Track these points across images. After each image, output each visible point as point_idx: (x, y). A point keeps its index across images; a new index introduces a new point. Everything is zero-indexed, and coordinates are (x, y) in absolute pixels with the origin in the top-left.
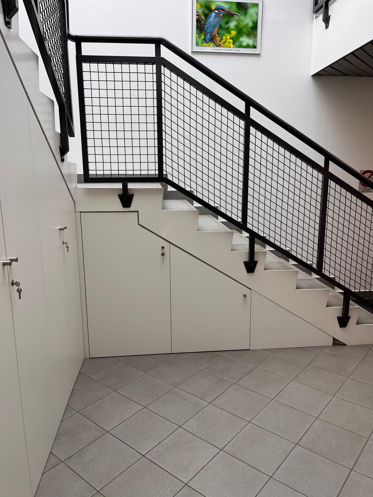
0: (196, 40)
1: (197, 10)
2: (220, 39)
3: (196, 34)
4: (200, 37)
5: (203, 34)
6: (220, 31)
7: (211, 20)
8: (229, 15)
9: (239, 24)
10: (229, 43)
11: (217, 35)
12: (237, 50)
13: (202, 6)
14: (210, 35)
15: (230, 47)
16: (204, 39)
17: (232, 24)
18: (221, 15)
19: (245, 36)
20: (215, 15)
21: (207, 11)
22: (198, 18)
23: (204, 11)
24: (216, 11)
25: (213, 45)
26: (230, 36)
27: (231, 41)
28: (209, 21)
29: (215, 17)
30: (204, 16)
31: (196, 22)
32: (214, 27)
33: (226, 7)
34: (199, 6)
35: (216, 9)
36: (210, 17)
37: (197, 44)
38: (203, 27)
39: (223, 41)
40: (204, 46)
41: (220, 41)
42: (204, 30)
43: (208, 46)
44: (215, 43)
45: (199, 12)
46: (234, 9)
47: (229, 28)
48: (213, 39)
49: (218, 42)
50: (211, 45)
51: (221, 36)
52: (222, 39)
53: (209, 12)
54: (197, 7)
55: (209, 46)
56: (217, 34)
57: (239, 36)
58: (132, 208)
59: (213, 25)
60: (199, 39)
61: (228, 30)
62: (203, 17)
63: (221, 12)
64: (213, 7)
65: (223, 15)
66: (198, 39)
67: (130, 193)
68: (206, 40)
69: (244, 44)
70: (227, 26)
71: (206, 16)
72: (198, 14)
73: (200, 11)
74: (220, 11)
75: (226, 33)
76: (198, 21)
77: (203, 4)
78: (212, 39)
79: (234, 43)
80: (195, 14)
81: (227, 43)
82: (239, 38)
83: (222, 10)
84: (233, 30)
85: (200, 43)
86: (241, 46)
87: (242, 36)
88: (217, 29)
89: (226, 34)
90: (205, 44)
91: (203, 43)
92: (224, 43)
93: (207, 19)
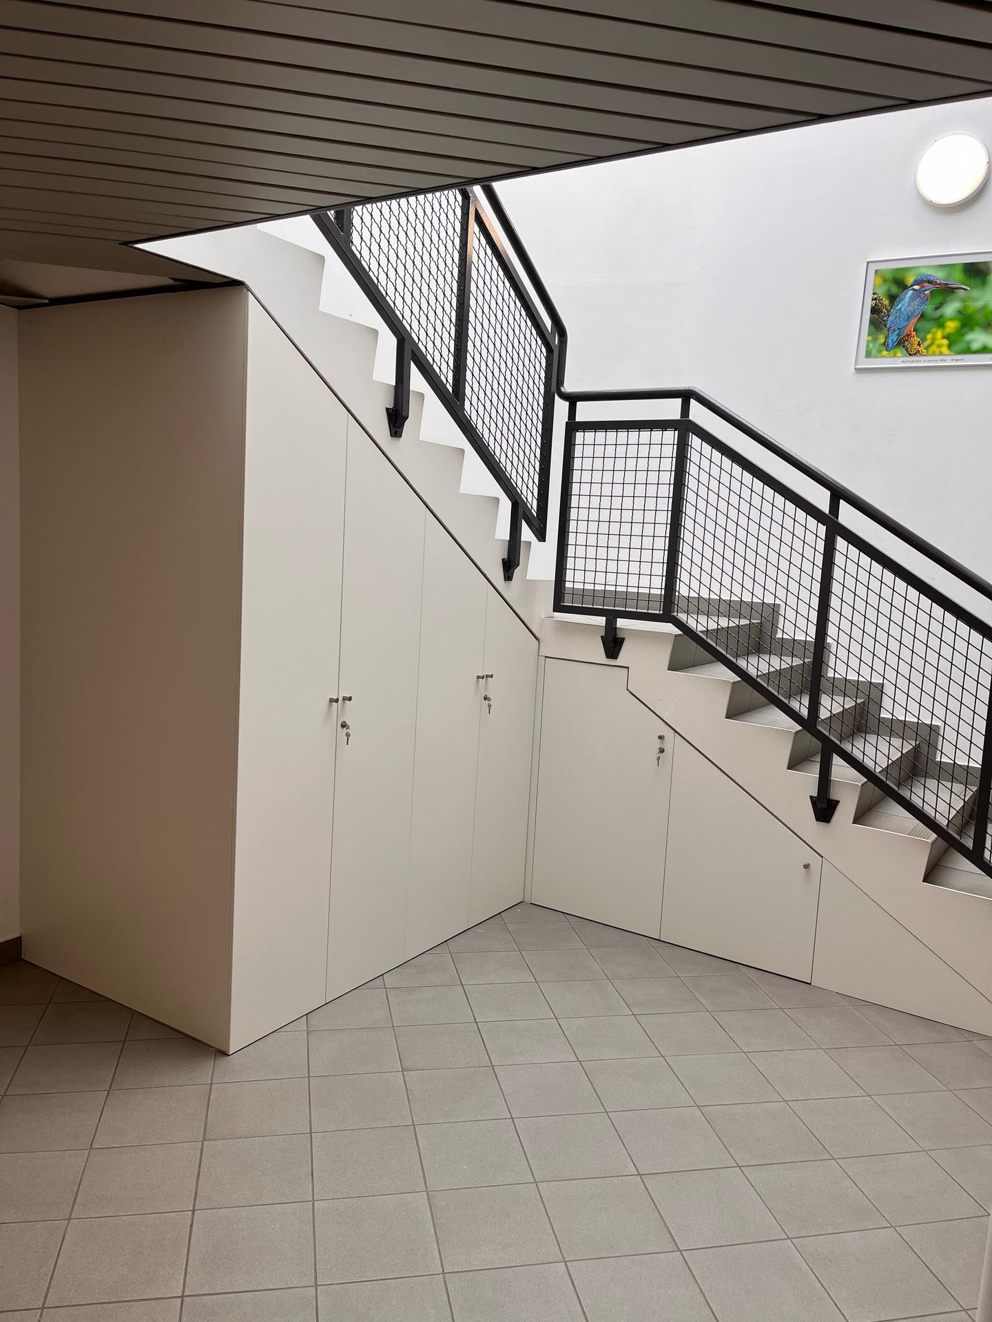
0: (867, 346)
1: (873, 290)
2: (919, 340)
3: (869, 335)
4: (875, 339)
5: (884, 333)
6: (921, 325)
7: (903, 305)
8: (947, 291)
9: (965, 307)
10: (939, 346)
11: (914, 333)
12: (957, 360)
13: (885, 281)
14: (899, 335)
15: (941, 354)
16: (884, 344)
17: (951, 309)
18: (926, 292)
19: (978, 329)
20: (913, 293)
21: (894, 290)
22: (876, 304)
23: (889, 290)
24: (916, 287)
25: (902, 353)
26: (942, 333)
27: (945, 342)
28: (898, 308)
29: (912, 299)
30: (888, 299)
31: (871, 313)
32: (908, 318)
33: (939, 276)
34: (879, 281)
35: (916, 283)
36: (902, 300)
37: (868, 354)
38: (884, 321)
39: (926, 344)
40: (884, 357)
41: (919, 345)
42: (886, 325)
43: (892, 355)
44: (907, 350)
45: (878, 292)
46: (957, 278)
47: (941, 316)
48: (904, 342)
49: (916, 346)
50: (899, 354)
51: (921, 335)
52: (924, 340)
53: (900, 290)
54: (874, 284)
55: (895, 356)
56: (914, 331)
57: (963, 331)
58: (619, 662)
59: (908, 314)
60: (874, 346)
61: (940, 322)
62: (886, 302)
63: (926, 288)
64: (910, 280)
65: (930, 292)
66: (871, 345)
67: (620, 635)
68: (888, 345)
69: (975, 346)
70: (939, 313)
71: (893, 298)
72: (876, 296)
73: (881, 292)
74: (924, 285)
75: (934, 327)
76: (874, 310)
77: (889, 276)
78: (902, 343)
79: (950, 346)
80: (869, 296)
81: (934, 347)
82: (963, 335)
83: (930, 282)
84: (952, 319)
85: (874, 352)
86: (968, 351)
87: (972, 330)
88: (914, 321)
89: (934, 330)
90: (885, 353)
91: (880, 351)
92: (927, 348)
93: (893, 305)
